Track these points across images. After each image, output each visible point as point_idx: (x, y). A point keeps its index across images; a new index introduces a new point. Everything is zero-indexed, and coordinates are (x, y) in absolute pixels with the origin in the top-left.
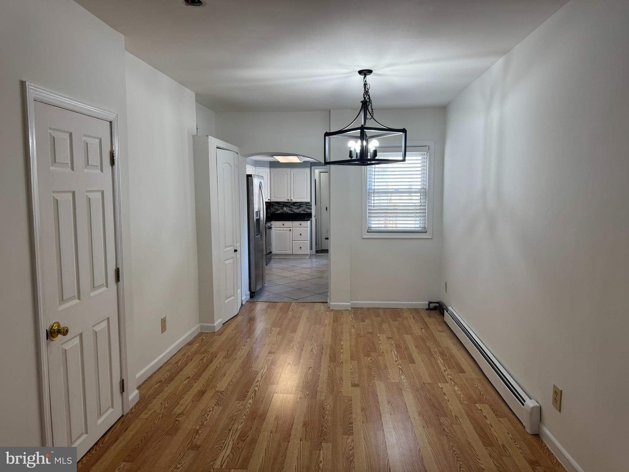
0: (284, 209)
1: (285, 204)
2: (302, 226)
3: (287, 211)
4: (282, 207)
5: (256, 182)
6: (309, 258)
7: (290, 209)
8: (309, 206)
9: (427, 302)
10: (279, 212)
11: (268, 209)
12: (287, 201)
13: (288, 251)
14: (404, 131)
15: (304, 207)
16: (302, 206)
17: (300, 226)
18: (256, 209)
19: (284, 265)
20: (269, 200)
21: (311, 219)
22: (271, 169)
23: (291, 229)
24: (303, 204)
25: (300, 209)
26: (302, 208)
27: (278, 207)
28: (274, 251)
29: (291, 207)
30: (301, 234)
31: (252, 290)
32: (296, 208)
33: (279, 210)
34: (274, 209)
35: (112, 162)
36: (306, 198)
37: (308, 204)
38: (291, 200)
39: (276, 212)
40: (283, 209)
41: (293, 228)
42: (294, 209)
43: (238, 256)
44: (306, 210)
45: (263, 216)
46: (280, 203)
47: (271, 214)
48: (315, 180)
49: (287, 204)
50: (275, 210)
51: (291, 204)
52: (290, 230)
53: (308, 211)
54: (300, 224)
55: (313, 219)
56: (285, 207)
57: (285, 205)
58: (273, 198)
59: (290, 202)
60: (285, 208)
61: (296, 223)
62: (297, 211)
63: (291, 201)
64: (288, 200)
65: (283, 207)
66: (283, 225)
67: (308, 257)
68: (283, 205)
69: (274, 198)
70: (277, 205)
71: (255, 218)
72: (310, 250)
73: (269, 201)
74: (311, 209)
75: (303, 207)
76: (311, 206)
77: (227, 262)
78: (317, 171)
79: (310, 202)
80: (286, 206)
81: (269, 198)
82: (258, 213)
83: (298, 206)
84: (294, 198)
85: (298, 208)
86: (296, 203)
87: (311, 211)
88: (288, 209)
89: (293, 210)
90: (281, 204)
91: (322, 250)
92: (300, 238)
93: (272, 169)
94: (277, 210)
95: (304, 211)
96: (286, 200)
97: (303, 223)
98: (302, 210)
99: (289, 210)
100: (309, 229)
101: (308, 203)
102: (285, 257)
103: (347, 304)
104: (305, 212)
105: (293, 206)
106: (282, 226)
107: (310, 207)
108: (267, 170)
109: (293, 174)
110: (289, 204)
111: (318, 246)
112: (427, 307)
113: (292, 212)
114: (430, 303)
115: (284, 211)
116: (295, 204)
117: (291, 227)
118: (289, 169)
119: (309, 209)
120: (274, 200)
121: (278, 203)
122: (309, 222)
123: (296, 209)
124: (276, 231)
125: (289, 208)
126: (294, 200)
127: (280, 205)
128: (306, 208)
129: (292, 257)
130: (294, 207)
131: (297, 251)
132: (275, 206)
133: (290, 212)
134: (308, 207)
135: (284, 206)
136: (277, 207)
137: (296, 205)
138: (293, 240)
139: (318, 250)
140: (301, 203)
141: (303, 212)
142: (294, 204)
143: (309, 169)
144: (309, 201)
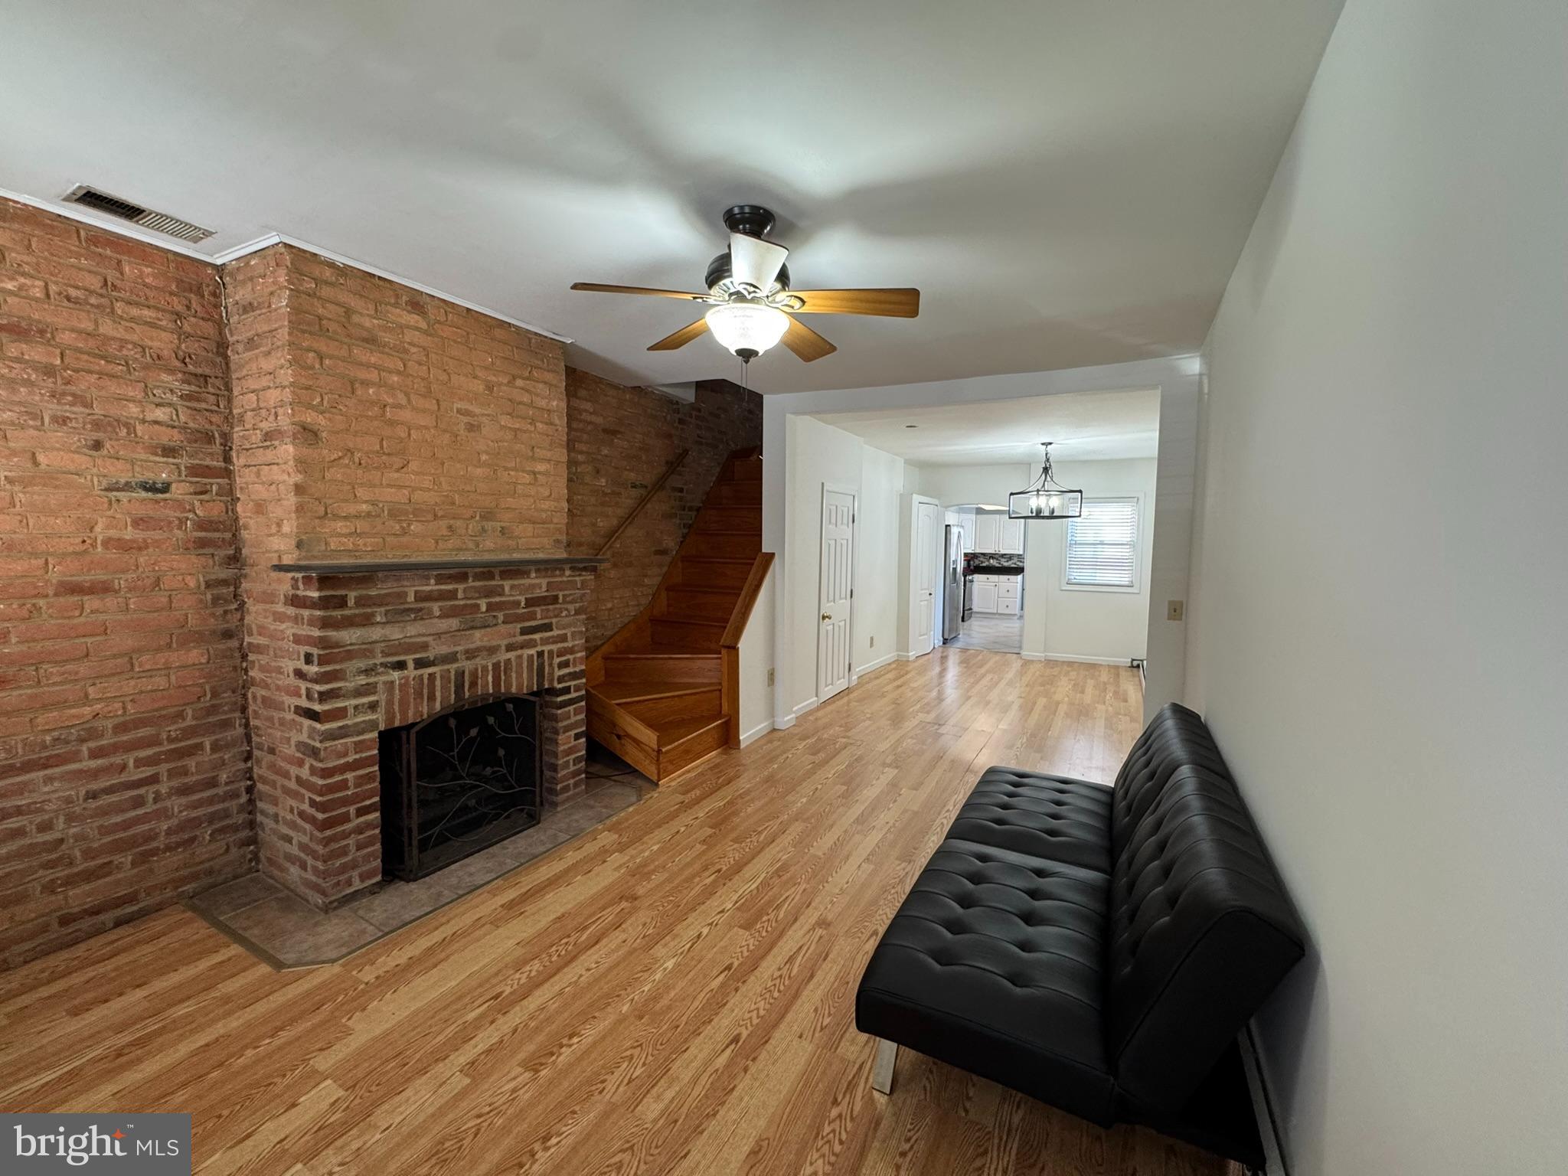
1: (992, 556)
2: (1010, 581)
3: (994, 564)
4: (987, 559)
5: (954, 531)
7: (998, 562)
8: (1021, 558)
9: (1130, 660)
10: (984, 565)
11: (970, 560)
13: (992, 609)
14: (1080, 491)
15: (1015, 560)
16: (1012, 558)
17: (1008, 581)
18: (953, 558)
19: (985, 623)
21: (1023, 574)
23: (997, 584)
25: (1010, 563)
26: (1012, 561)
27: (981, 559)
28: (975, 608)
29: (999, 559)
30: (1010, 590)
31: (946, 637)
32: (1005, 560)
33: (984, 563)
34: (979, 561)
35: (853, 521)
36: (1017, 549)
38: (1000, 551)
39: (980, 565)
40: (989, 561)
41: (1000, 583)
43: (933, 600)
44: (1018, 563)
45: (960, 566)
46: (986, 555)
47: (975, 567)
49: (994, 556)
50: (980, 563)
51: (999, 556)
52: (996, 586)
53: (1021, 564)
54: (1009, 579)
55: (1026, 573)
58: (975, 549)
59: (997, 554)
60: (992, 561)
61: (1004, 578)
62: (1006, 564)
63: (999, 553)
64: (996, 551)
65: (990, 559)
66: (988, 579)
67: (1016, 618)
68: (990, 557)
69: (979, 549)
70: (983, 557)
71: (952, 567)
72: (1019, 610)
73: (971, 552)
74: (1024, 562)
76: (1024, 558)
77: (922, 603)
79: (1022, 555)
80: (993, 558)
81: (971, 549)
82: (955, 562)
83: (1007, 558)
84: (1002, 549)
85: (1007, 561)
86: (1005, 555)
87: (1023, 565)
88: (995, 561)
89: (1002, 563)
92: (1007, 595)
93: (978, 516)
94: (982, 562)
95: (1015, 565)
96: (992, 551)
97: (1012, 578)
98: (1012, 563)
99: (996, 563)
100: (1020, 585)
101: (1020, 555)
102: (987, 615)
103: (1040, 655)
105: (1002, 558)
106: (986, 580)
108: (973, 516)
109: (1003, 521)
110: (996, 556)
112: (1129, 665)
113: (1001, 566)
114: (1133, 660)
117: (998, 582)
118: (998, 516)
119: (1021, 561)
120: (978, 551)
121: (984, 555)
122: (1021, 577)
123: (1005, 562)
124: (978, 585)
125: (997, 560)
126: (1003, 552)
127: (986, 557)
128: (1018, 561)
129: (997, 616)
130: (1003, 560)
131: (1003, 610)
132: (977, 557)
133: (997, 565)
138: (999, 597)
140: (1012, 555)
141: (1013, 565)
142: (1003, 556)
144: (1021, 553)
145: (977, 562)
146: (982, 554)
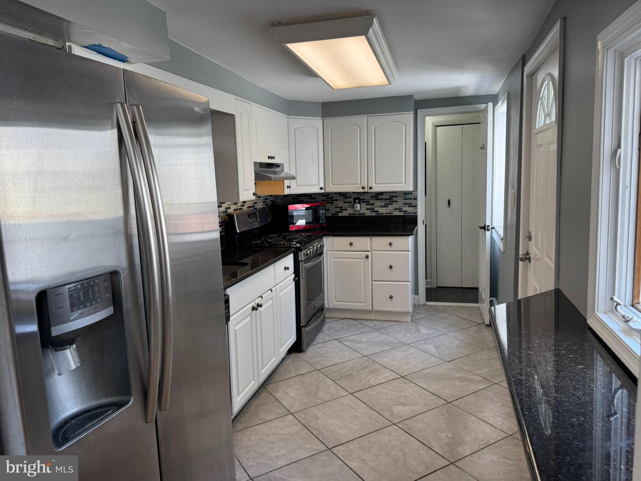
0: (357, 207)
1: (358, 197)
2: (393, 247)
3: (362, 212)
4: (351, 202)
6: (412, 320)
7: (369, 207)
8: (411, 199)
10: (345, 213)
11: (321, 208)
12: (362, 190)
13: (362, 302)
15: (400, 203)
16: (394, 199)
17: (388, 248)
20: (321, 189)
21: (414, 232)
22: (325, 121)
23: (369, 253)
24: (397, 197)
25: (391, 208)
26: (395, 205)
27: (344, 203)
28: (331, 303)
29: (371, 202)
30: (391, 267)
32: (383, 204)
33: (347, 210)
34: (336, 208)
36: (404, 182)
37: (408, 196)
38: (371, 188)
39: (340, 214)
40: (353, 207)
41: (373, 252)
42: (378, 207)
44: (404, 209)
46: (348, 195)
47: (328, 218)
48: (426, 143)
49: (362, 197)
50: (338, 210)
51: (371, 197)
52: (367, 257)
53: (410, 210)
54: (390, 244)
55: (420, 227)
56: (359, 203)
57: (359, 199)
58: (331, 185)
59: (367, 192)
60: (358, 205)
61: (380, 242)
62: (384, 211)
63: (370, 191)
64: (363, 188)
65: (355, 203)
66: (351, 244)
67: (409, 319)
68: (355, 199)
69: (333, 184)
70: (341, 200)
72: (412, 294)
73: (323, 191)
74: (416, 206)
75: (396, 202)
76: (416, 199)
78: (430, 121)
79: (413, 191)
80: (360, 201)
81: (322, 186)
83: (386, 199)
84: (375, 183)
85: (386, 206)
86: (382, 193)
87: (415, 210)
88: (365, 206)
89: (376, 209)
90: (350, 198)
91: (438, 287)
92: (389, 274)
93: (328, 121)
94: (342, 209)
95: (400, 210)
96: (358, 187)
97: (398, 241)
98: (395, 209)
99: (367, 209)
100: (410, 254)
101: (410, 193)
102: (355, 315)
104: (402, 214)
105: (376, 200)
106: (349, 248)
107: (412, 201)
108: (317, 122)
109: (373, 127)
110: (366, 197)
111: (430, 280)
113: (374, 214)
115: (357, 211)
116: (380, 197)
117: (369, 250)
119: (410, 205)
120: (332, 188)
121: (344, 195)
122: (411, 239)
123: (381, 207)
124: (334, 258)
125: (367, 205)
126: (377, 188)
127: (348, 200)
128: (404, 204)
129: (373, 317)
130: (378, 203)
131: (382, 305)
132: (337, 200)
133: (368, 213)
134: (408, 201)
135: (357, 201)
136: (340, 204)
137: (382, 199)
138: (374, 279)
139: (430, 287)
140: (394, 194)
141: (397, 213)
142: (378, 196)
143: (411, 116)
144: (411, 189)
145: (332, 210)
146: (341, 194)
